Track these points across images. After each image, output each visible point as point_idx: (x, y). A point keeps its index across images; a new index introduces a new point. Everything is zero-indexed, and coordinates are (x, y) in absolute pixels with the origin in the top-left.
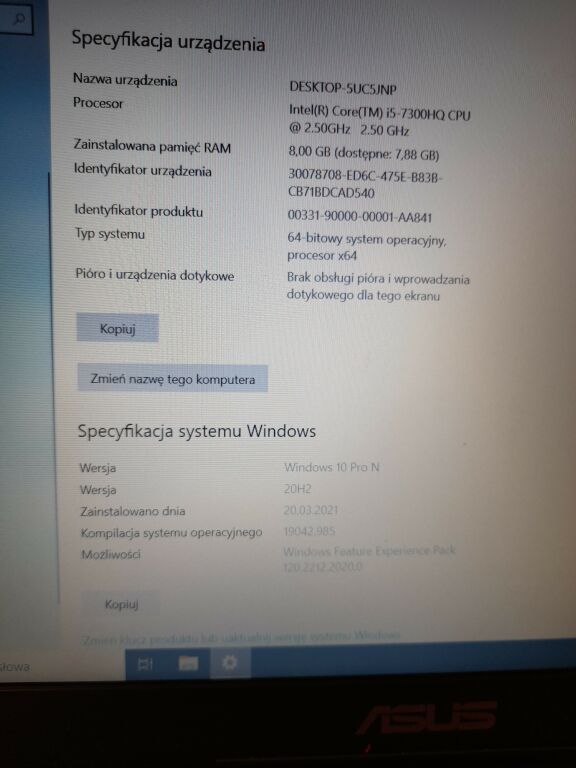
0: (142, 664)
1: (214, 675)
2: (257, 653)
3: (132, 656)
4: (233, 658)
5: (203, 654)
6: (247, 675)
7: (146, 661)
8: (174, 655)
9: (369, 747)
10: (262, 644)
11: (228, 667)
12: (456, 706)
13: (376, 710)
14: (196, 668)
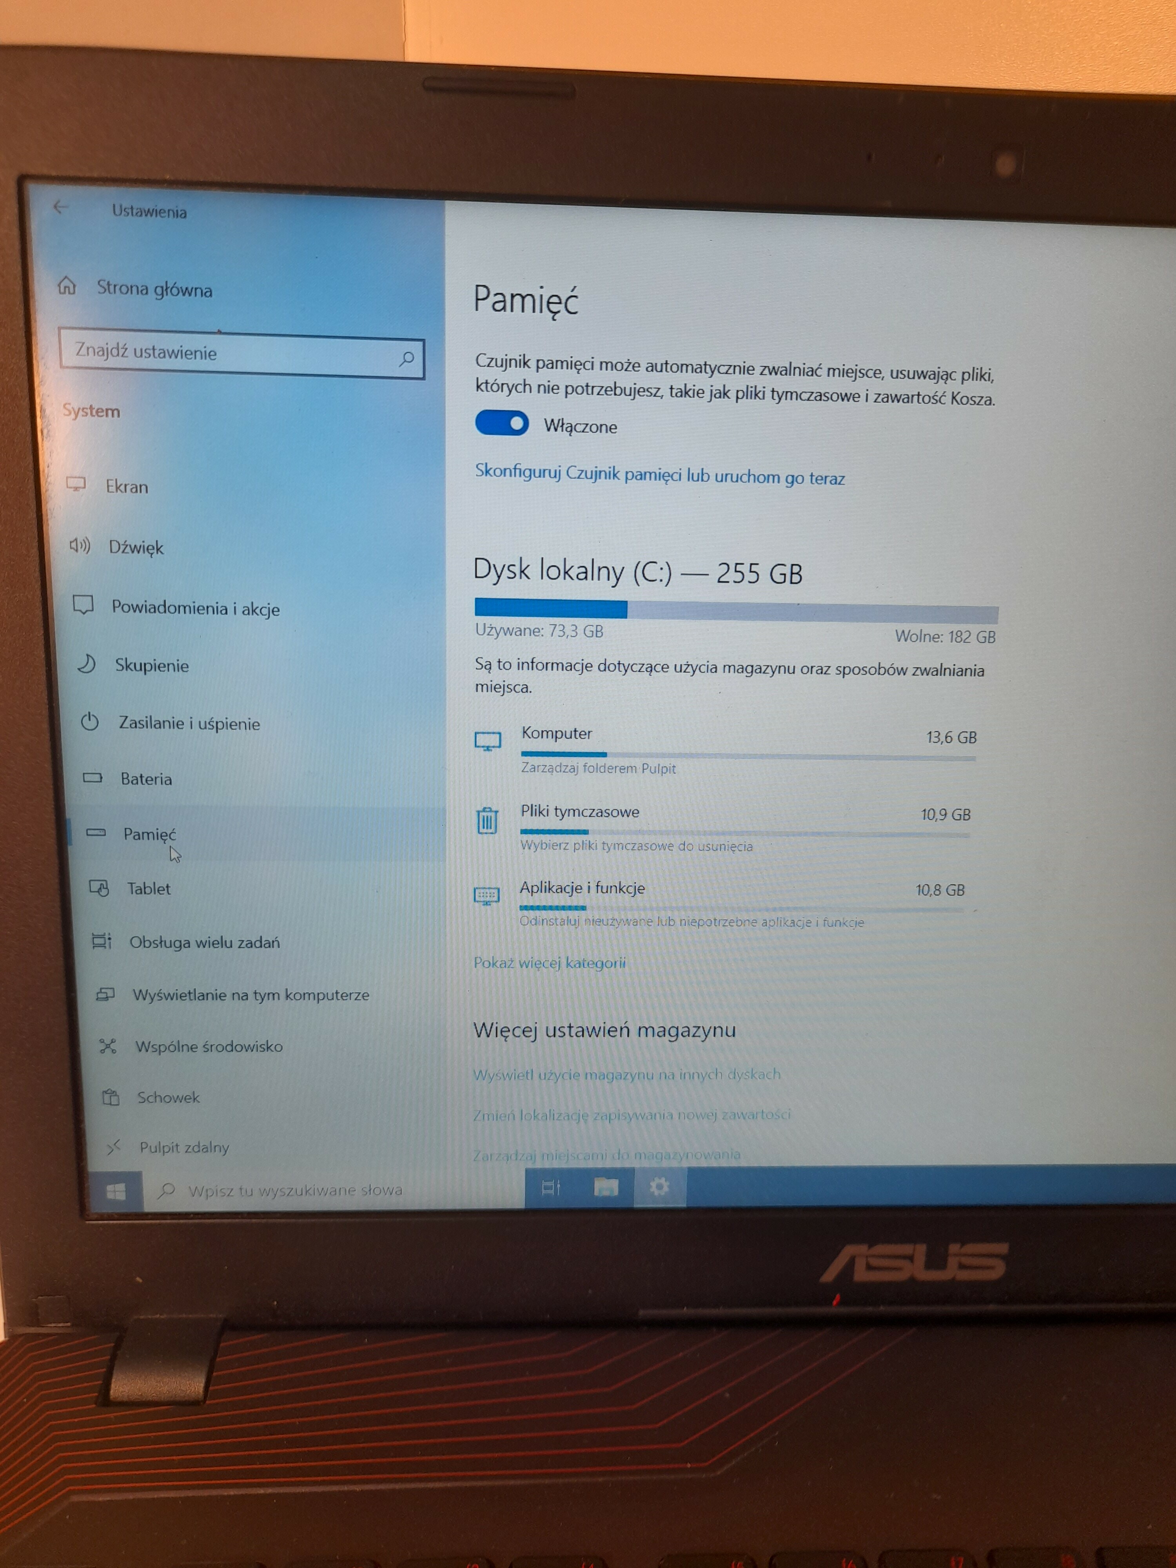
0: (546, 1188)
1: (639, 1204)
2: (695, 1175)
3: (533, 1177)
4: (663, 1181)
5: (625, 1176)
6: (683, 1205)
7: (552, 1184)
8: (588, 1176)
9: (838, 1296)
10: (704, 1164)
11: (656, 1193)
12: (954, 1248)
13: (849, 1251)
14: (616, 1193)
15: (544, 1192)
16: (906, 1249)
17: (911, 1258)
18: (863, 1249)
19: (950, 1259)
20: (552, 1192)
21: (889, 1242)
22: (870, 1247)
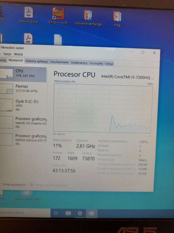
11: (79, 215)
12: (145, 228)
13: (121, 229)
14: (70, 215)
15: (55, 214)
16: (134, 228)
17: (135, 230)
18: (125, 228)
19: (144, 231)
20: (56, 214)
21: (130, 227)
22: (126, 228)
